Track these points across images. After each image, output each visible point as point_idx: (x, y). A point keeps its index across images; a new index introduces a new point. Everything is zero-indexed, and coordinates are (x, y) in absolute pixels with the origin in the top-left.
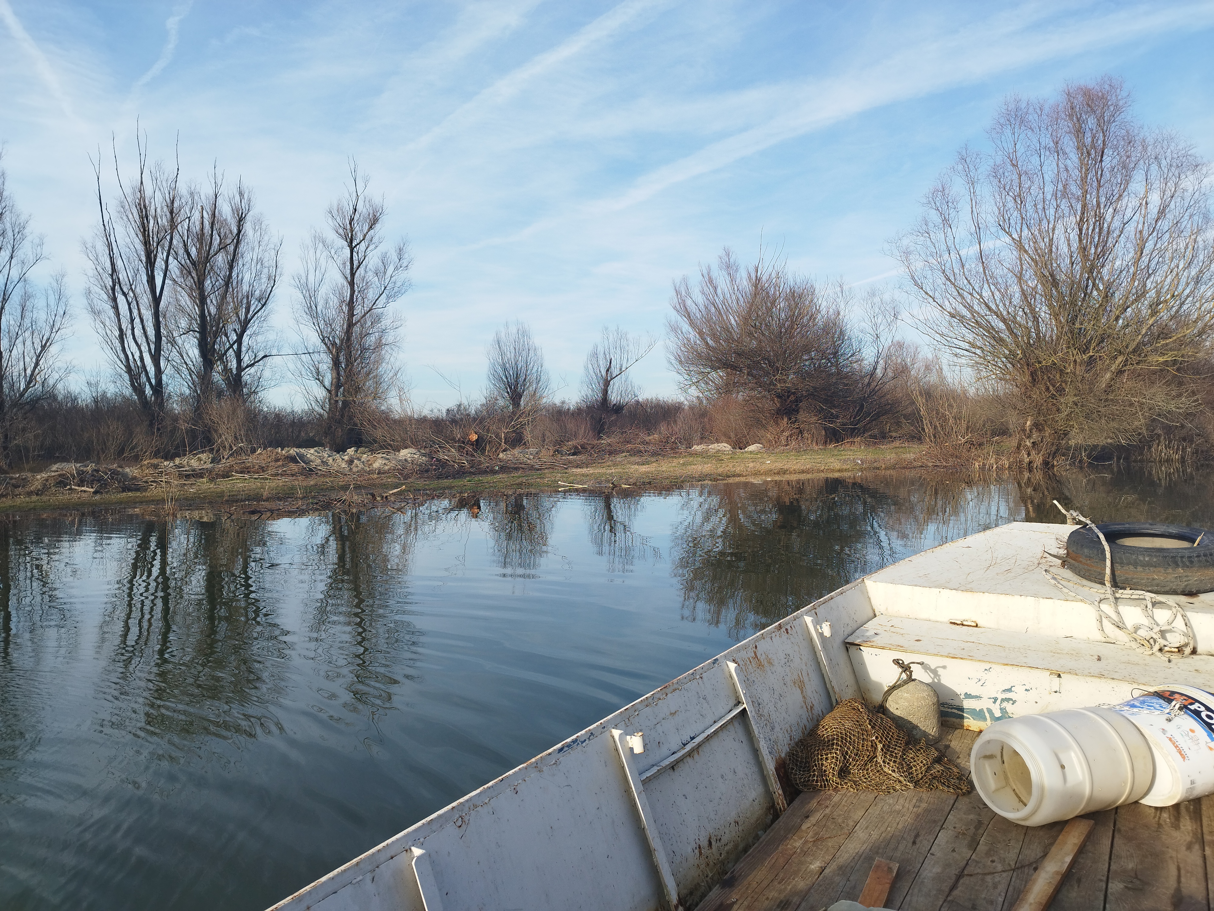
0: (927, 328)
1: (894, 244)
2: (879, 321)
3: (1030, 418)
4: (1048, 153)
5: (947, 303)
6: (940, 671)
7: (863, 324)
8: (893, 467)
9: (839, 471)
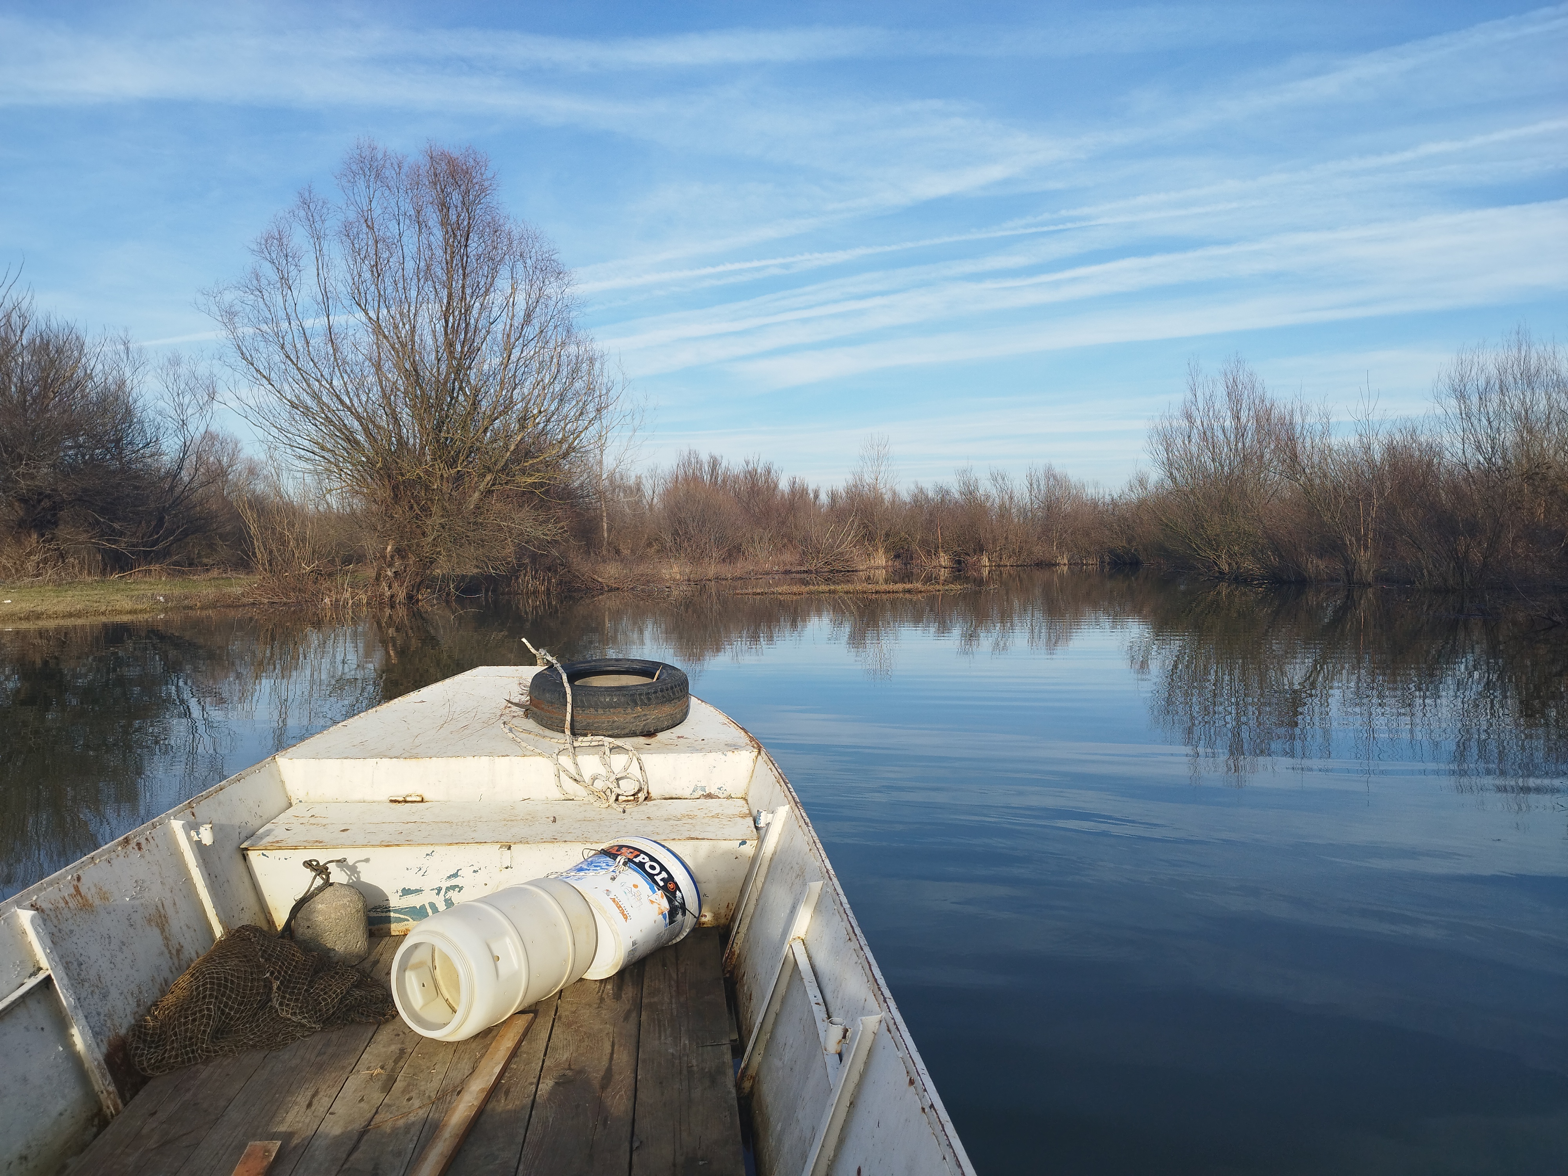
0: (261, 419)
1: (212, 298)
2: (186, 400)
3: (391, 543)
4: (407, 221)
5: (286, 387)
6: (361, 867)
7: (161, 404)
8: (213, 605)
9: (130, 612)
